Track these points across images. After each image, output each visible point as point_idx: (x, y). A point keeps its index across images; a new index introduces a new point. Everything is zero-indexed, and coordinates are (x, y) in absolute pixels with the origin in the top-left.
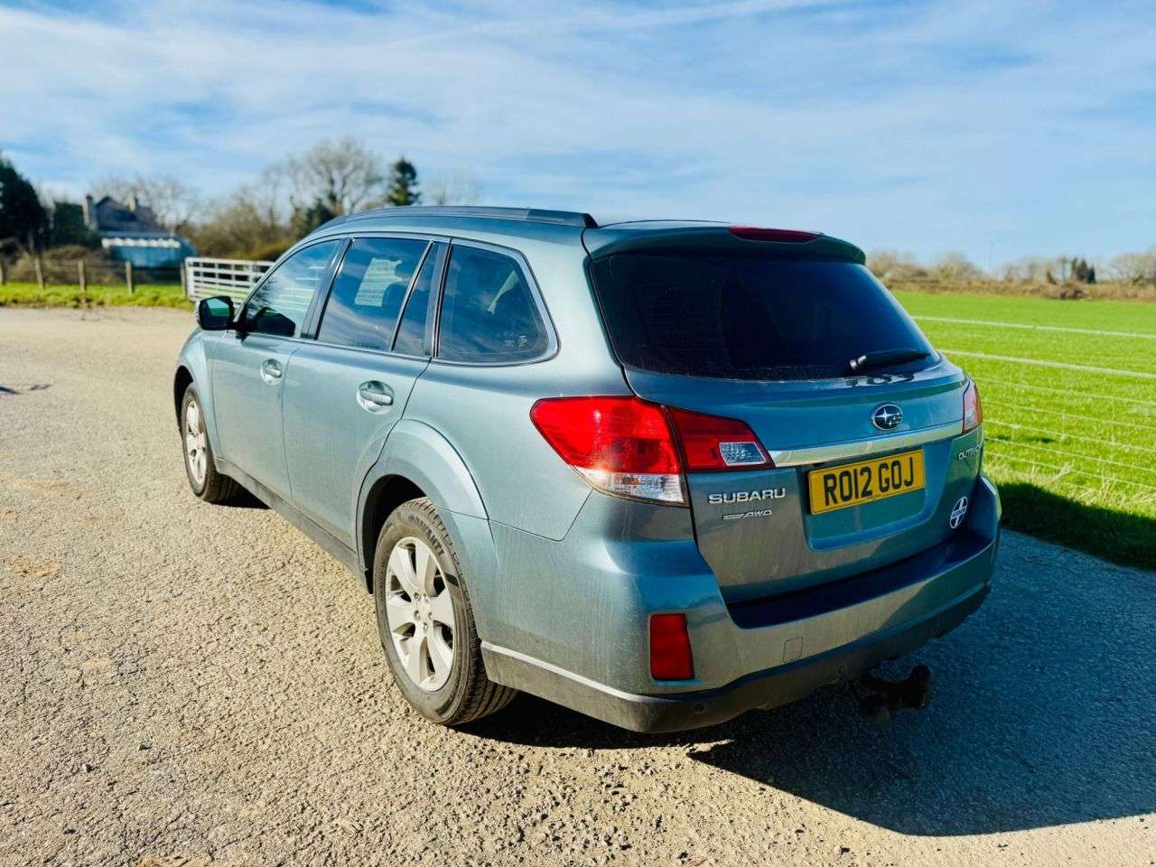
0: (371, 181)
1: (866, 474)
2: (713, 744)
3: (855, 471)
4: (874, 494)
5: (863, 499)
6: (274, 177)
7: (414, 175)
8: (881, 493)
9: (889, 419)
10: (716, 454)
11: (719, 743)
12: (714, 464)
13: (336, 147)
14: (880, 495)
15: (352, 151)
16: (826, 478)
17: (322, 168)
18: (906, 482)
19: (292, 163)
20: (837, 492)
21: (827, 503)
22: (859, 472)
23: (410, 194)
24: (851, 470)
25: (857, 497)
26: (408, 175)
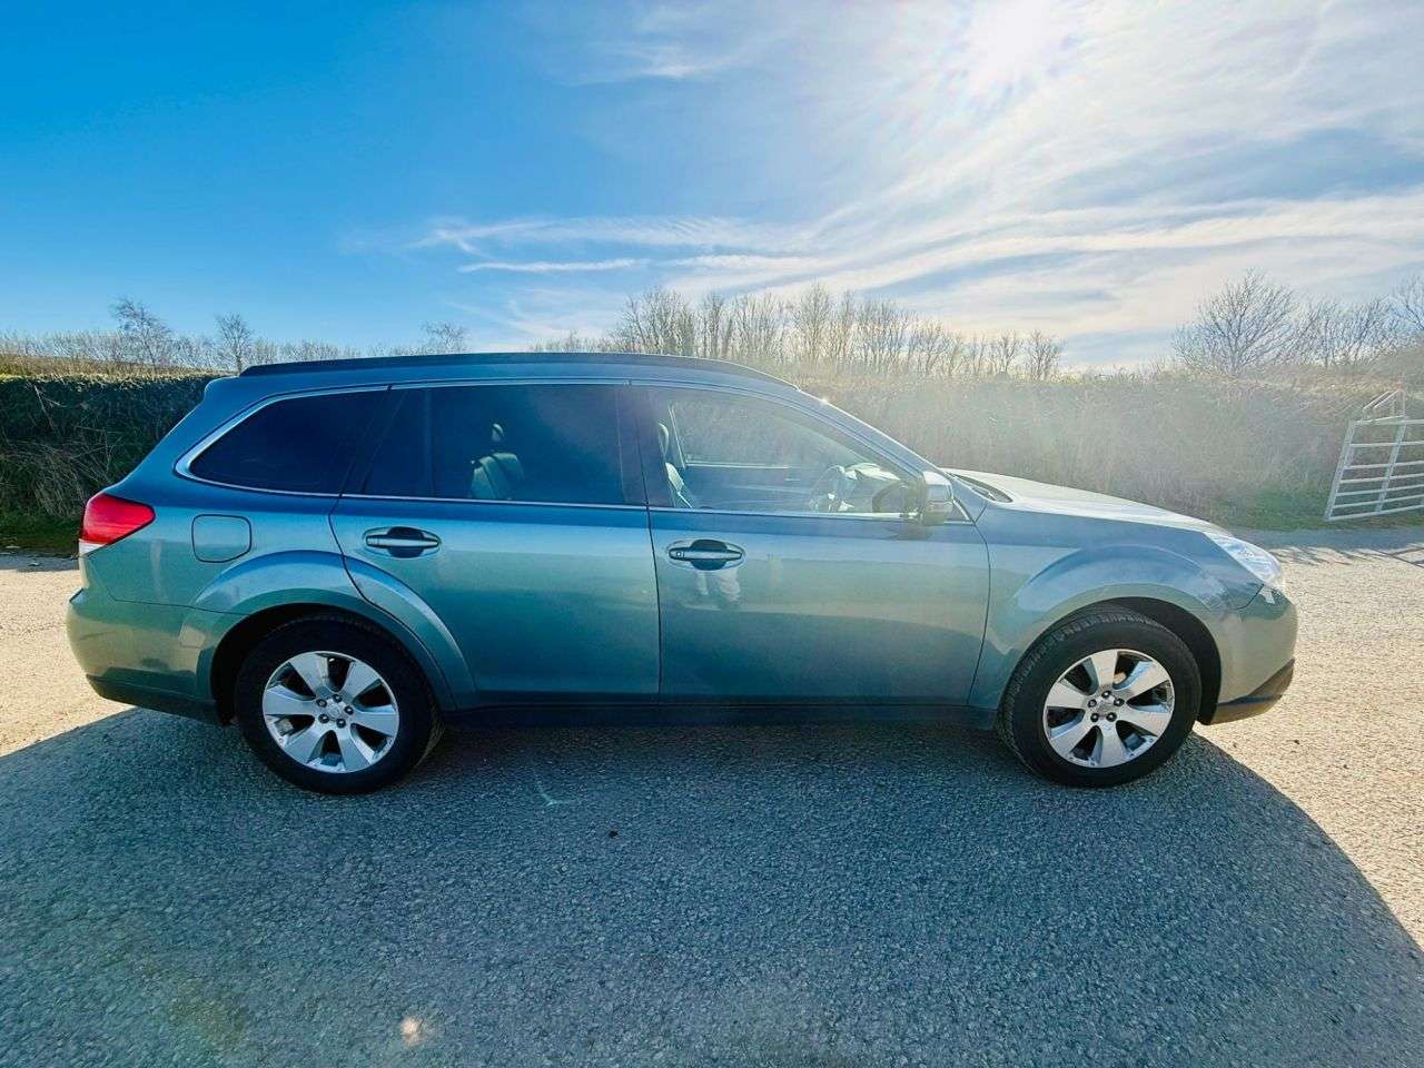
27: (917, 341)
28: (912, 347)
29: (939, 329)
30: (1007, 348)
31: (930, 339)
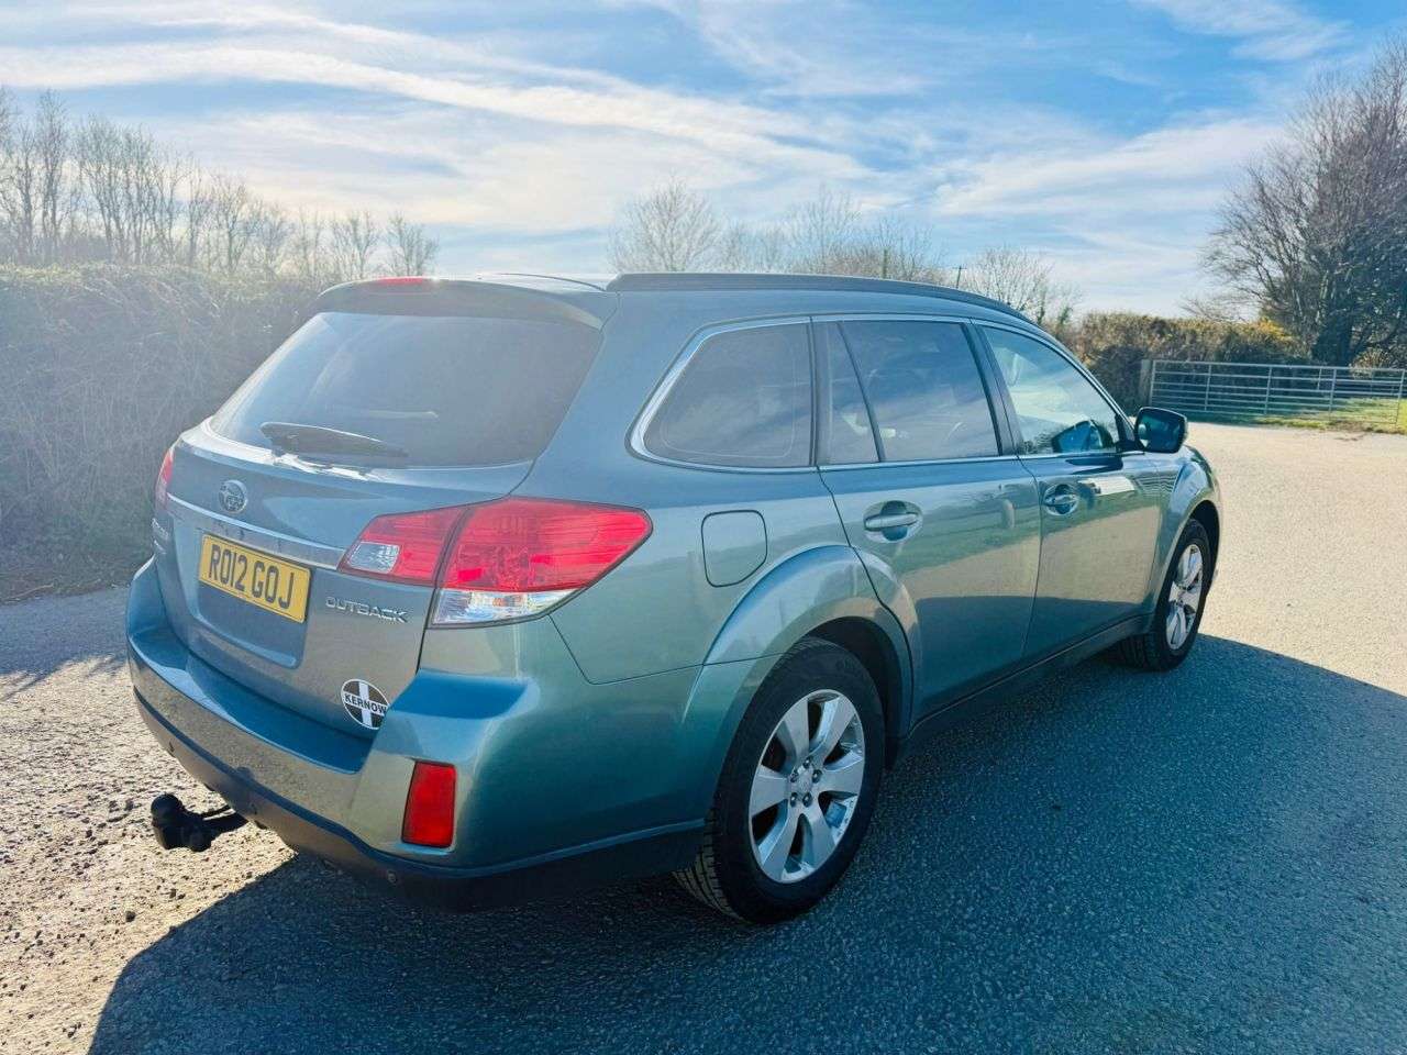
3: (235, 556)
4: (244, 592)
5: (236, 590)
8: (251, 596)
16: (214, 545)
18: (280, 601)
20: (219, 569)
22: (237, 557)
25: (232, 584)
27: (199, 210)
28: (195, 220)
29: (241, 190)
30: (356, 235)
31: (226, 207)
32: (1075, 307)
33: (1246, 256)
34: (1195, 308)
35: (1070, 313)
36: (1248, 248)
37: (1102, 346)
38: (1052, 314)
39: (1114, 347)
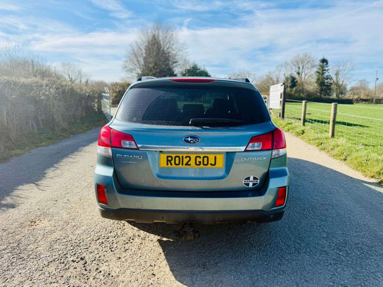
0: (313, 67)
1: (188, 159)
2: (168, 239)
3: (183, 157)
4: (191, 165)
5: (185, 166)
6: (280, 68)
7: (327, 64)
8: (195, 165)
9: (191, 140)
10: (120, 144)
11: (170, 240)
12: (119, 146)
13: (302, 56)
14: (195, 166)
15: (307, 57)
16: (168, 157)
17: (296, 64)
18: (211, 164)
19: (286, 63)
20: (173, 162)
21: (167, 164)
22: (184, 157)
23: (325, 70)
24: (181, 156)
25: (182, 165)
26: (325, 64)
32: (90, 79)
33: (132, 67)
34: (123, 80)
35: (88, 81)
36: (133, 65)
37: (117, 90)
38: (84, 80)
39: (121, 90)
